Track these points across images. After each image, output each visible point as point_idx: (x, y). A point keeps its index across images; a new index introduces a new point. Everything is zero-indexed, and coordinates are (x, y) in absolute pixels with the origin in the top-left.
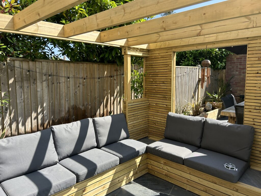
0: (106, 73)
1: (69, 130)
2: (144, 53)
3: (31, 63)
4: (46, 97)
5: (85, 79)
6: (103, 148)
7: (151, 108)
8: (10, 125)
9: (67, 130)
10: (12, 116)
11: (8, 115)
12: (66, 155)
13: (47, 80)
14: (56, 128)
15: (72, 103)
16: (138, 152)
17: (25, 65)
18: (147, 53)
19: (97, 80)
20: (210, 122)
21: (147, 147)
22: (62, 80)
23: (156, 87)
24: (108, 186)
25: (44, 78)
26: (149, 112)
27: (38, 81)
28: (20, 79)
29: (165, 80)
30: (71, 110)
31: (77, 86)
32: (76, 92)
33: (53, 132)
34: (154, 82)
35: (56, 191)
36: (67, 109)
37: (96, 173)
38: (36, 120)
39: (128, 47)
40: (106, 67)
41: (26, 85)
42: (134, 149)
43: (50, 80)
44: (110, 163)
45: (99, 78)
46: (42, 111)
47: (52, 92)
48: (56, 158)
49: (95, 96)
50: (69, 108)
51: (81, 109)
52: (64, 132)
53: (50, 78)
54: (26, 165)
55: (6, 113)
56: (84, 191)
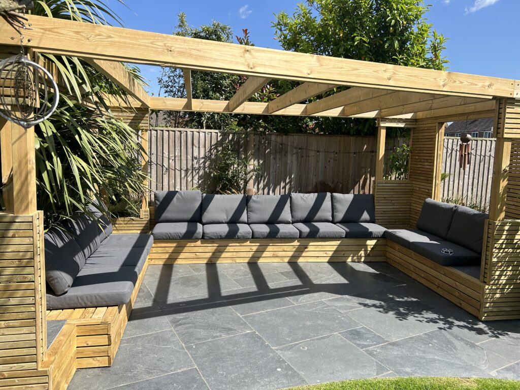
0: (365, 147)
1: (305, 198)
2: (407, 123)
3: (284, 137)
4: (294, 170)
5: (336, 153)
6: (338, 224)
7: (414, 194)
8: (264, 189)
9: (303, 199)
10: (265, 183)
11: (262, 181)
12: (299, 220)
13: (297, 153)
14: (293, 195)
15: (320, 178)
16: (371, 233)
17: (279, 139)
18: (415, 123)
19: (352, 155)
20: (459, 210)
21: (385, 232)
22: (312, 153)
23: (420, 166)
24: (330, 254)
25: (295, 151)
26: (412, 199)
27: (289, 154)
28: (274, 152)
29: (429, 158)
30: (319, 185)
31: (328, 161)
32: (326, 167)
33: (291, 198)
34: (419, 160)
35: (282, 237)
36: (314, 184)
37: (318, 236)
38: (284, 190)
39: (381, 118)
40: (367, 140)
41: (278, 157)
42: (368, 229)
43: (299, 154)
44: (333, 232)
45: (355, 153)
46: (290, 182)
47: (301, 164)
48: (290, 219)
49: (349, 173)
50: (316, 183)
51: (330, 186)
52: (300, 199)
53: (299, 151)
54: (266, 216)
55: (261, 180)
56: (306, 248)
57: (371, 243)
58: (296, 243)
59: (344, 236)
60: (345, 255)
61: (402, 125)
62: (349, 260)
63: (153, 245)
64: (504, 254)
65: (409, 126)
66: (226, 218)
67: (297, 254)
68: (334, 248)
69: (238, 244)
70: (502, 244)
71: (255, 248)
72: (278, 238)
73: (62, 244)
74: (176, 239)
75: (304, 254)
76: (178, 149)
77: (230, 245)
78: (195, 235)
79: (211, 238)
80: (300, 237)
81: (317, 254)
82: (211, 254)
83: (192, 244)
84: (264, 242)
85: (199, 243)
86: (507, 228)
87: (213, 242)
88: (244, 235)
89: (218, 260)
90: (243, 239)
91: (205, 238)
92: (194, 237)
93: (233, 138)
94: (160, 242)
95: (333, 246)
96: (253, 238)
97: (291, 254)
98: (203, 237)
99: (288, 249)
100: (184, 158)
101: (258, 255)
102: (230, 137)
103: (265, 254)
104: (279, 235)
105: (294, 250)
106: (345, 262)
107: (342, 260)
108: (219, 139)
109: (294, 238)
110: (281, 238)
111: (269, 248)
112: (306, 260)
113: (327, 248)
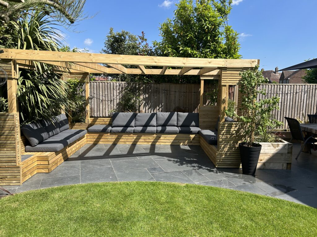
0: (200, 89)
2: (215, 77)
3: (158, 85)
4: (163, 101)
5: (185, 93)
6: (178, 127)
9: (163, 115)
11: (148, 106)
12: (160, 125)
15: (177, 105)
16: (192, 131)
17: (155, 86)
19: (193, 94)
21: (199, 130)
22: (172, 93)
24: (172, 141)
27: (160, 93)
28: (153, 91)
30: (176, 109)
31: (180, 96)
32: (179, 100)
36: (174, 108)
37: (165, 132)
39: (201, 75)
41: (155, 94)
47: (167, 98)
49: (192, 103)
52: (161, 115)
53: (166, 92)
56: (160, 138)
57: (192, 136)
58: (155, 136)
59: (178, 133)
60: (179, 142)
61: (212, 78)
62: (182, 144)
63: (88, 135)
64: (225, 137)
65: (216, 79)
66: (123, 124)
67: (155, 141)
68: (174, 138)
69: (127, 135)
70: (224, 133)
71: (135, 138)
72: (146, 133)
74: (99, 132)
75: (159, 141)
76: (106, 91)
77: (123, 135)
78: (107, 131)
79: (114, 132)
80: (157, 133)
81: (165, 141)
82: (115, 139)
83: (106, 135)
84: (140, 134)
85: (109, 134)
86: (226, 125)
87: (115, 134)
88: (129, 131)
89: (118, 143)
90: (129, 133)
91: (112, 133)
92: (106, 132)
94: (91, 134)
95: (172, 137)
96: (134, 132)
97: (152, 140)
98: (110, 132)
99: (151, 138)
100: (109, 95)
101: (137, 140)
103: (140, 140)
104: (146, 131)
105: (154, 138)
106: (179, 145)
107: (178, 144)
108: (126, 86)
109: (153, 133)
110: (147, 133)
111: (142, 138)
112: (160, 144)
113: (170, 138)
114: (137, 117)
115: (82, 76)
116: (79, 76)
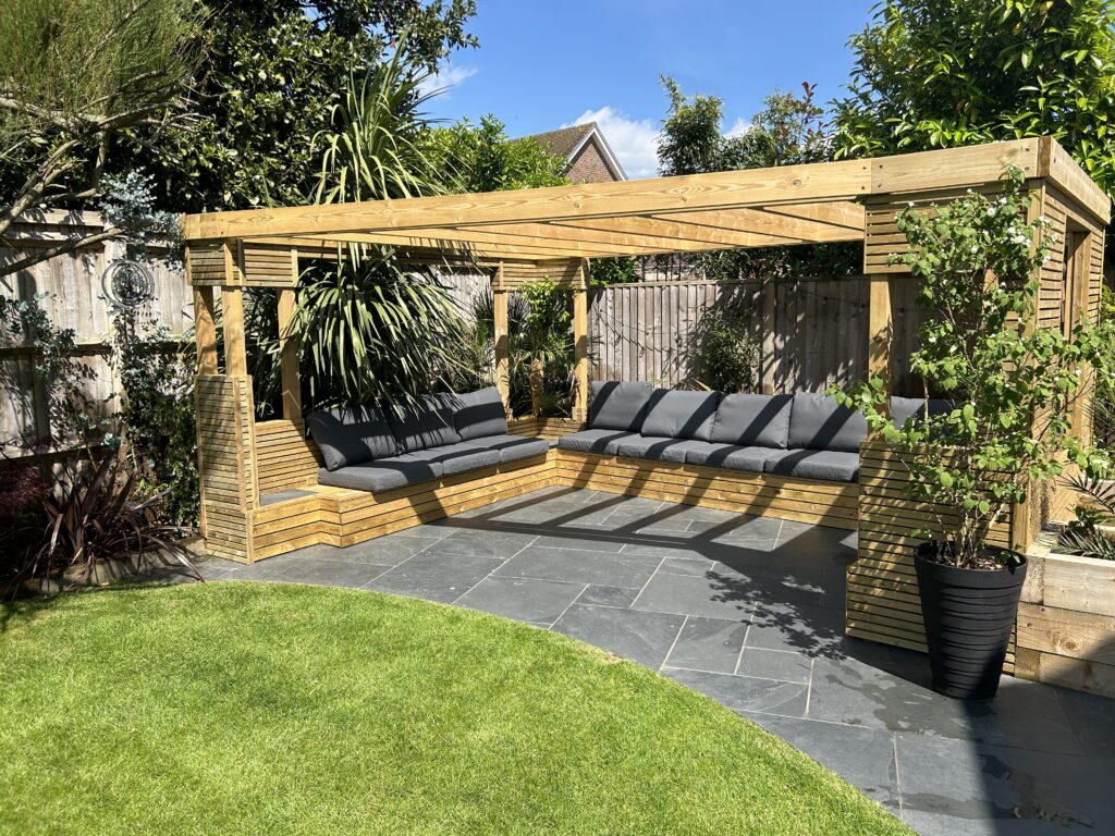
3: (832, 284)
10: (797, 375)
11: (792, 371)
12: (800, 442)
13: (858, 314)
24: (824, 509)
27: (842, 317)
33: (794, 400)
41: (821, 323)
46: (845, 375)
52: (807, 404)
54: (739, 431)
55: (789, 370)
56: (778, 492)
58: (759, 481)
59: (849, 479)
63: (560, 457)
66: (674, 428)
67: (761, 500)
68: (831, 501)
69: (666, 471)
71: (691, 481)
73: (352, 421)
74: (586, 452)
75: (774, 503)
77: (656, 469)
78: (608, 448)
79: (629, 456)
80: (764, 471)
81: (797, 506)
82: (630, 480)
83: (607, 462)
84: (706, 472)
85: (614, 461)
87: (632, 463)
88: (672, 455)
89: (640, 493)
90: (672, 463)
92: (607, 452)
93: (740, 293)
94: (569, 454)
96: (686, 462)
97: (750, 499)
98: (619, 453)
99: (747, 491)
101: (696, 492)
102: (736, 291)
103: (708, 493)
104: (725, 461)
105: (757, 492)
107: (849, 525)
108: (718, 296)
109: (753, 471)
110: (732, 468)
111: (715, 484)
112: (777, 516)
113: (817, 498)
114: (722, 408)
115: (564, 269)
116: (558, 269)
